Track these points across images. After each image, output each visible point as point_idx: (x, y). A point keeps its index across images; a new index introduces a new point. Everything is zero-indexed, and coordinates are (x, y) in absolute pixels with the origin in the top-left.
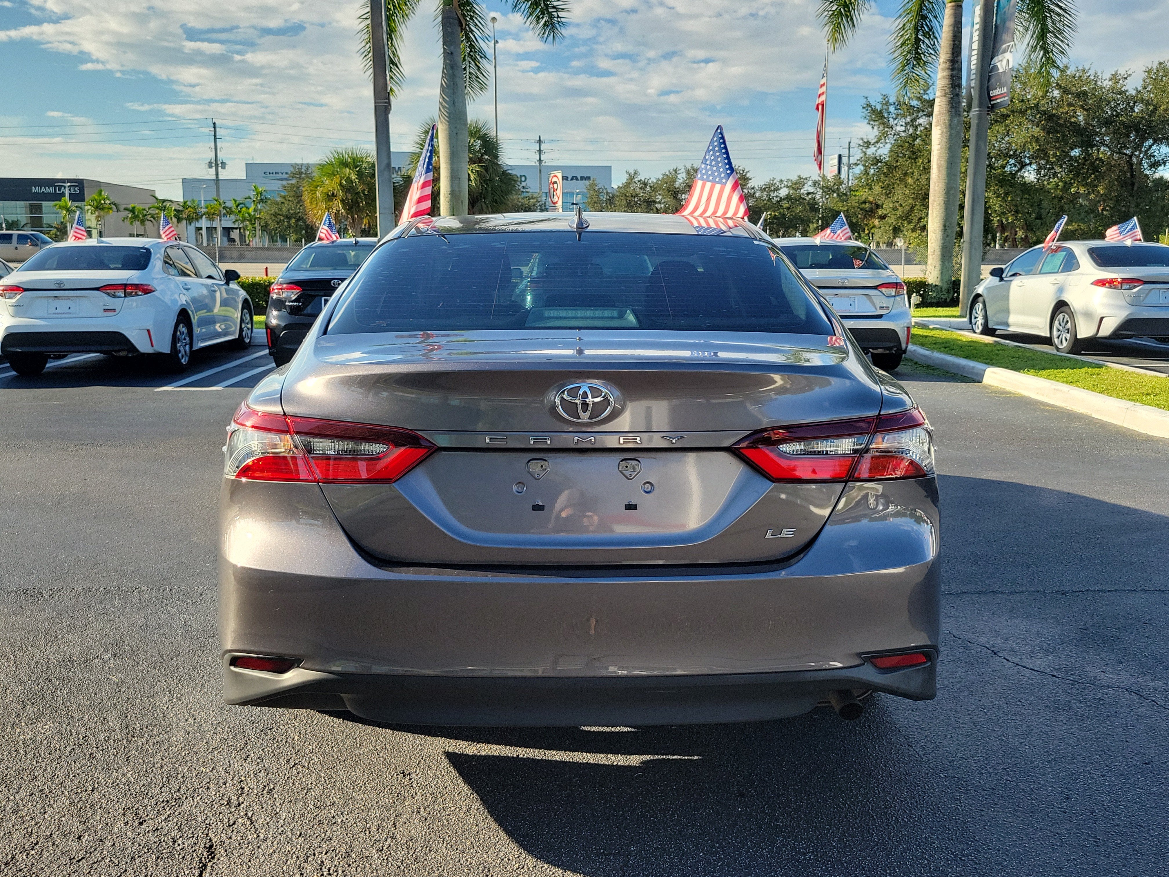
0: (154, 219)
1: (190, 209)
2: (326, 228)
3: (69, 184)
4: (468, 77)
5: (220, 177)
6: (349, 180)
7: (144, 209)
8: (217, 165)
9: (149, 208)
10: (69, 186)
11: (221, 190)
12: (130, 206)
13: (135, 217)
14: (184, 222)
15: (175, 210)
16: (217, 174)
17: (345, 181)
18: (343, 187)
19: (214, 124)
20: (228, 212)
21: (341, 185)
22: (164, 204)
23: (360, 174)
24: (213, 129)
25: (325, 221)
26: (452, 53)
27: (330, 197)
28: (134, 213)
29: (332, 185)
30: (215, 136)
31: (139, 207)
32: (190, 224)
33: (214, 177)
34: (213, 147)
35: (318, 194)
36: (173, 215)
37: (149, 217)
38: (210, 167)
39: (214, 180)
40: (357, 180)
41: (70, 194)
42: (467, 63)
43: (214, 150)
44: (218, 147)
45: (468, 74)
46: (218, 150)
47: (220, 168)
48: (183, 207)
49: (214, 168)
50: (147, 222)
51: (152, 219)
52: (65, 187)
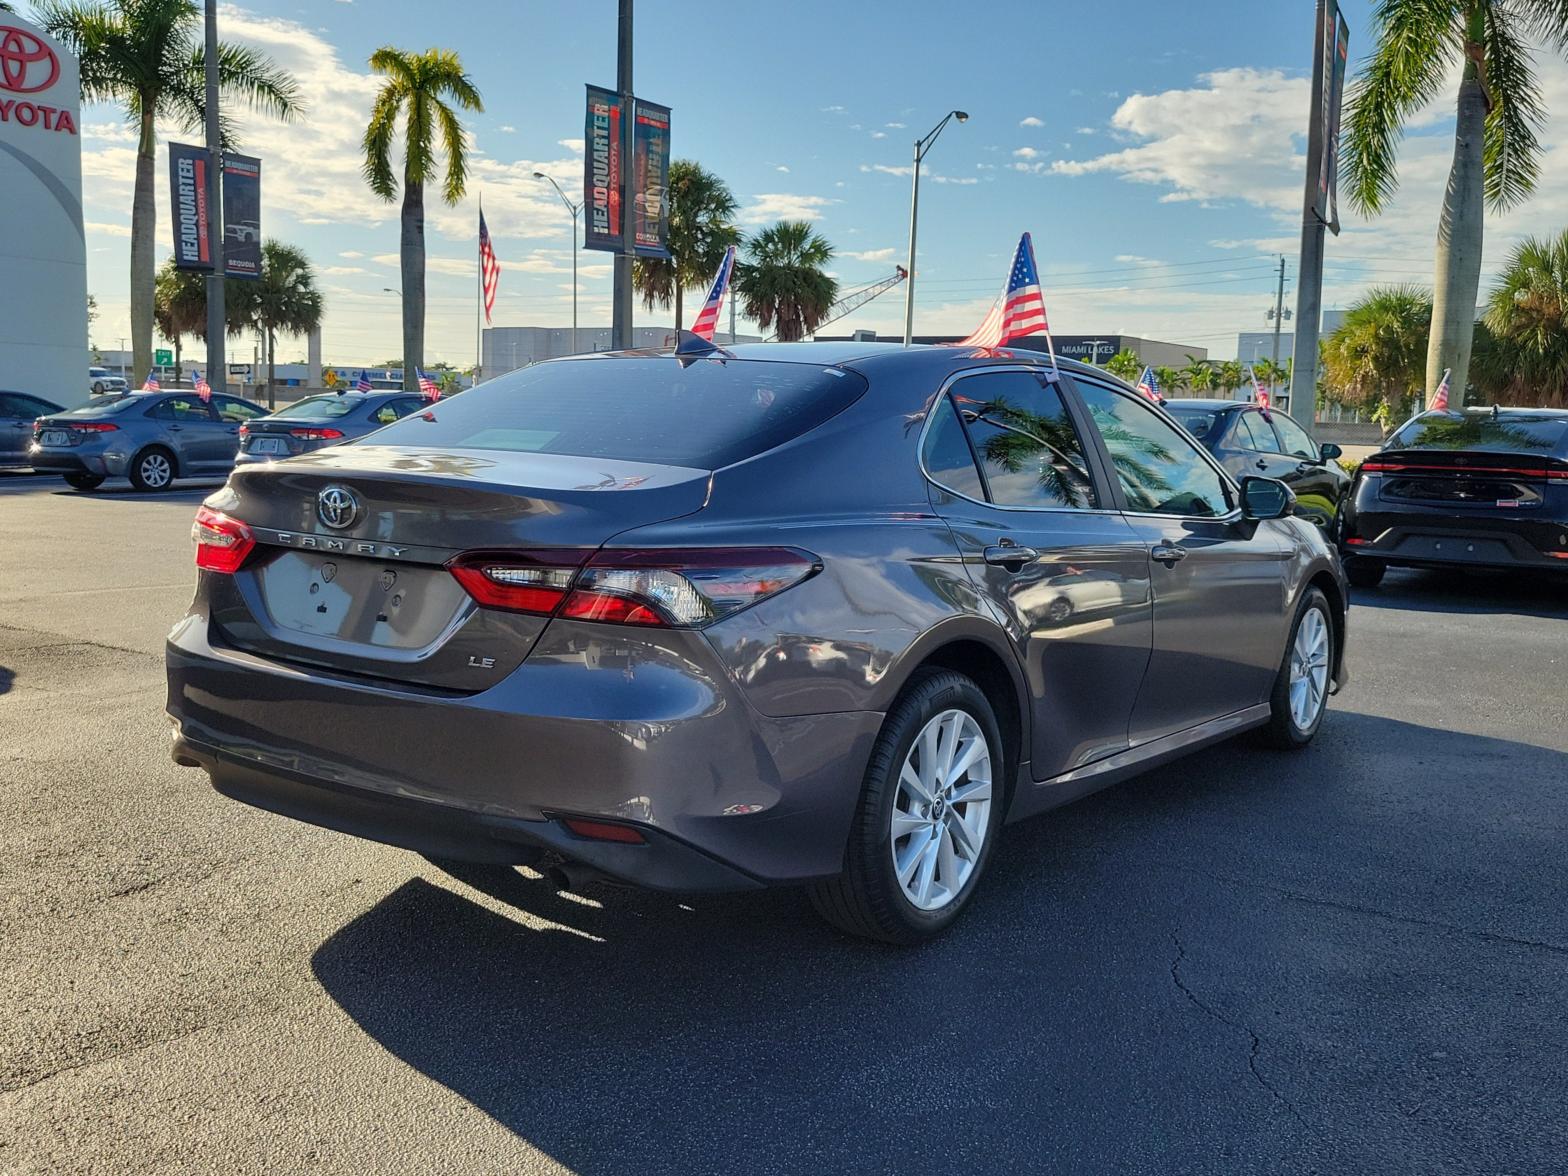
0: (1185, 384)
1: (1231, 372)
2: (1146, 386)
3: (1098, 342)
4: (1504, 176)
5: (1282, 331)
6: (1389, 329)
7: (1175, 373)
8: (1279, 315)
9: (1182, 371)
10: (1098, 346)
11: (1280, 348)
12: (1159, 370)
13: (1163, 383)
14: (1222, 388)
15: (1212, 373)
16: (1278, 327)
17: (1383, 330)
18: (1379, 338)
19: (1283, 261)
20: (1279, 376)
21: (1376, 336)
22: (1200, 366)
23: (1407, 322)
24: (1279, 268)
25: (1145, 377)
26: (1467, 145)
27: (1359, 353)
28: (1162, 378)
29: (1363, 336)
30: (1282, 277)
31: (1169, 370)
32: (1229, 391)
33: (1273, 331)
34: (1277, 290)
35: (1342, 349)
36: (1208, 379)
37: (1178, 383)
38: (1271, 317)
39: (1272, 334)
40: (1399, 330)
41: (1098, 354)
42: (1506, 157)
43: (1277, 295)
44: (1284, 291)
45: (1504, 172)
46: (1283, 295)
47: (1282, 319)
48: (1223, 369)
49: (1275, 319)
50: (1175, 389)
51: (1182, 385)
52: (1093, 346)
